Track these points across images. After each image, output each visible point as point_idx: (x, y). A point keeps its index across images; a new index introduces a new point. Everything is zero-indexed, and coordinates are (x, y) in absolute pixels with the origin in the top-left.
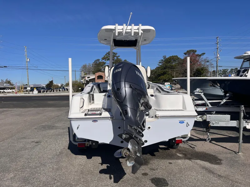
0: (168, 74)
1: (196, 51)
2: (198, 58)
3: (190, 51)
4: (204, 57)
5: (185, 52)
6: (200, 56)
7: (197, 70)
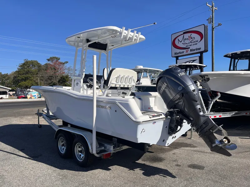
0: (31, 80)
1: (59, 59)
2: (62, 65)
3: (54, 58)
4: (67, 66)
5: (49, 58)
6: (64, 64)
7: (61, 78)
